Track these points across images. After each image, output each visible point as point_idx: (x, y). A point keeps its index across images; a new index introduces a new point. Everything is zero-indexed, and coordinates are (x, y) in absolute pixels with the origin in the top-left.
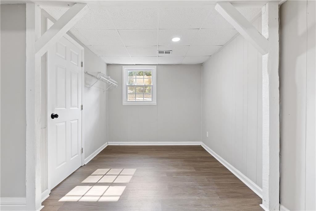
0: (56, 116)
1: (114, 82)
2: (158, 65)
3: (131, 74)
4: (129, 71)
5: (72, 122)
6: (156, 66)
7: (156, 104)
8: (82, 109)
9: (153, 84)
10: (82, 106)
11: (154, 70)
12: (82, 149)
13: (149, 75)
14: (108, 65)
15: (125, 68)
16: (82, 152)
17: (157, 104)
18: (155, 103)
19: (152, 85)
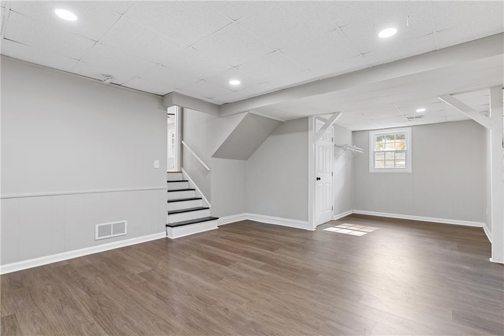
0: (319, 179)
1: (359, 150)
2: (414, 126)
3: (379, 139)
4: (376, 136)
5: (327, 184)
6: (411, 128)
7: (411, 172)
8: (332, 175)
9: (407, 148)
10: (332, 173)
11: (408, 132)
12: (332, 207)
13: (401, 137)
14: (353, 132)
15: (372, 134)
16: (332, 209)
17: (413, 171)
18: (410, 170)
19: (405, 149)
